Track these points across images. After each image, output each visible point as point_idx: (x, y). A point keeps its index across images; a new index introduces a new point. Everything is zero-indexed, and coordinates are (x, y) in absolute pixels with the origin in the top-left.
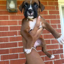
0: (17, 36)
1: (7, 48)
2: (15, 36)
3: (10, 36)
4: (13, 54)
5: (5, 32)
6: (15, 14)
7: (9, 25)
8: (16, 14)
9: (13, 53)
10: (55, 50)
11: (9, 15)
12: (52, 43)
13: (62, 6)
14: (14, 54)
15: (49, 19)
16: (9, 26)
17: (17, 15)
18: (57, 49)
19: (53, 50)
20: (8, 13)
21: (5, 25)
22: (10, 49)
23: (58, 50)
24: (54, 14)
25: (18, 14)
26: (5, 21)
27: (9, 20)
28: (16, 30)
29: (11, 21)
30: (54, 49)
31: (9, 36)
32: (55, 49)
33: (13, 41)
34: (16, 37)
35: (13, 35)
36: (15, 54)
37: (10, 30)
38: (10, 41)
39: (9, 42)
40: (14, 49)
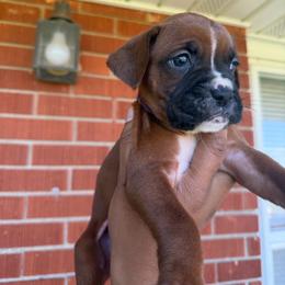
0: (64, 193)
1: (10, 251)
2: (55, 192)
3: (32, 190)
5: (11, 171)
6: (64, 89)
7: (30, 137)
8: (67, 92)
9: (41, 273)
10: (228, 263)
11: (36, 94)
13: (260, 73)
16: (30, 143)
17: (72, 95)
20: (35, 83)
21: (14, 137)
22: (27, 254)
23: (240, 262)
25: (76, 93)
26: (16, 120)
27: (35, 116)
28: (62, 164)
29: (41, 121)
31: (26, 189)
32: (228, 259)
33: (45, 216)
34: (60, 197)
35: (49, 190)
36: (52, 280)
37: (34, 163)
38: (29, 217)
39: (25, 221)
40: (48, 252)
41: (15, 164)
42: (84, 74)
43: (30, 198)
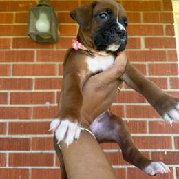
0: (52, 105)
1: (24, 136)
2: (48, 104)
3: (35, 104)
4: (39, 152)
5: (24, 93)
6: (50, 46)
7: (33, 75)
8: (52, 48)
9: (40, 149)
10: (159, 152)
11: (35, 50)
12: (151, 132)
14: (41, 153)
15: (146, 61)
16: (34, 78)
17: (55, 49)
18: (166, 151)
19: (153, 153)
20: (34, 44)
21: (25, 75)
22: (33, 138)
24: (161, 47)
25: (57, 48)
26: (26, 65)
27: (35, 63)
28: (51, 89)
29: (39, 65)
30: (156, 148)
31: (32, 103)
32: (159, 150)
33: (42, 118)
34: (50, 107)
35: (44, 103)
36: (46, 154)
37: (35, 89)
38: (34, 118)
39: (32, 120)
40: (44, 138)
41: (26, 89)
42: (62, 36)
43: (34, 108)
